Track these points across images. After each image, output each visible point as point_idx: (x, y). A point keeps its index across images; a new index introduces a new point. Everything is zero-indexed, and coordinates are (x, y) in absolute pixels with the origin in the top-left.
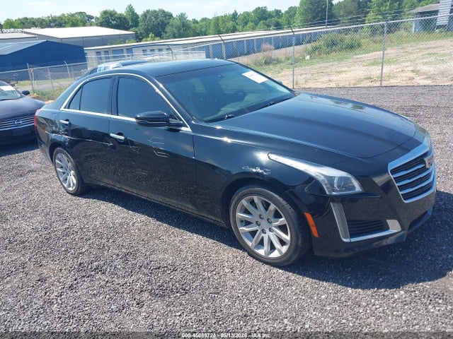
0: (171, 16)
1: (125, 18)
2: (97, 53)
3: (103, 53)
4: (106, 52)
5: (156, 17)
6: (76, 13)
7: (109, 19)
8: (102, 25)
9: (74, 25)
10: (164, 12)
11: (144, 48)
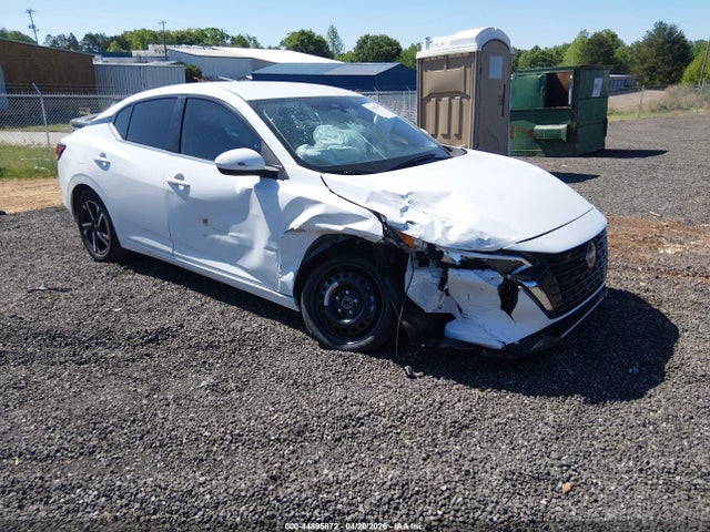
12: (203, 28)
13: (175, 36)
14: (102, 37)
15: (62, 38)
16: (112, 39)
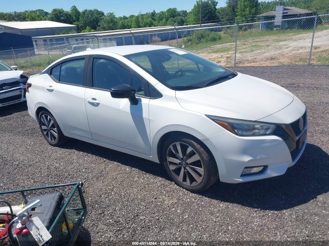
0: (103, 14)
1: (70, 15)
2: (44, 40)
3: (48, 41)
4: (51, 40)
5: (92, 15)
6: (36, 11)
7: (58, 16)
8: (52, 20)
9: (33, 19)
10: (98, 11)
11: (77, 38)
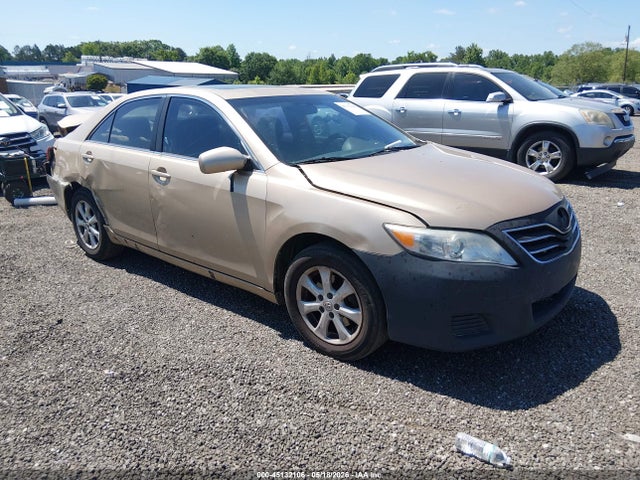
12: (147, 40)
13: (121, 47)
14: (62, 48)
15: (27, 48)
16: (69, 49)
